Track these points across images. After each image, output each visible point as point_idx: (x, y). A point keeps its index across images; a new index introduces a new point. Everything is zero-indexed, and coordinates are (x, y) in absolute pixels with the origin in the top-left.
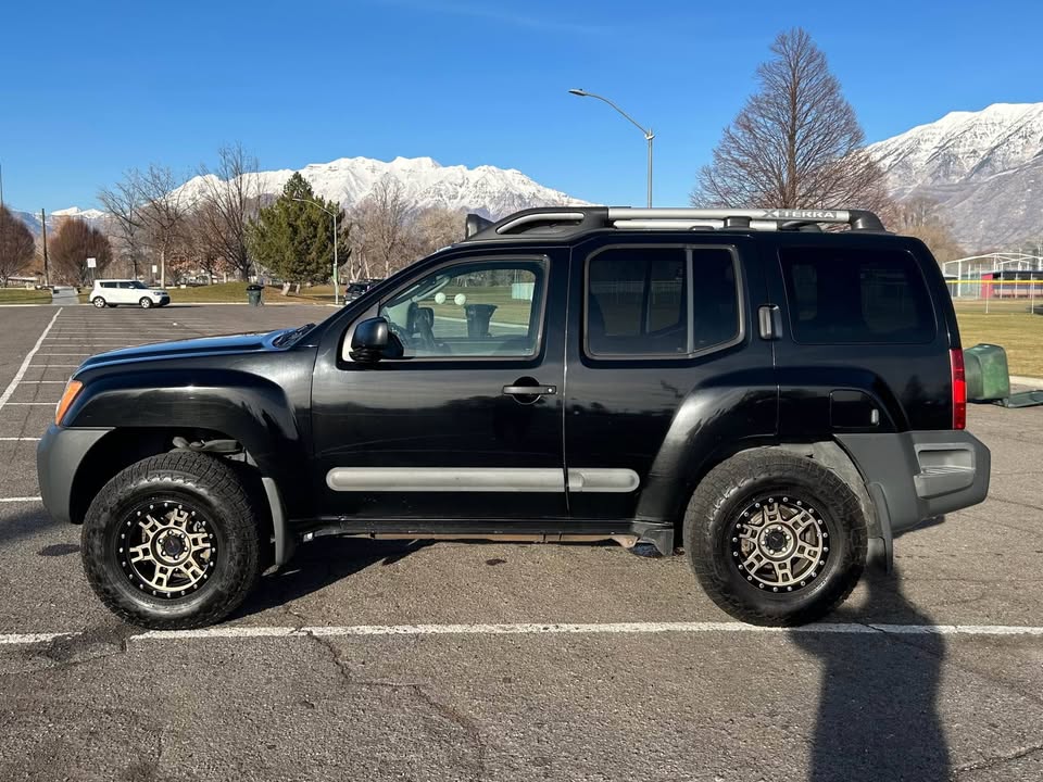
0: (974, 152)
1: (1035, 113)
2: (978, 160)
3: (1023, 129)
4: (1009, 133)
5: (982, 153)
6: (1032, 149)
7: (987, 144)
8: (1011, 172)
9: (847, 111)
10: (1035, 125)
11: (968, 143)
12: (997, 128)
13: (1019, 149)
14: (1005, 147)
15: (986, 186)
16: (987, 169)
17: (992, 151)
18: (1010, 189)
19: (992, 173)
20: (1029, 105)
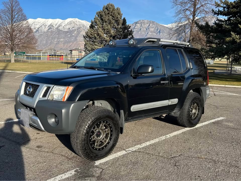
0: (35, 28)
1: (46, 21)
2: (36, 30)
3: (44, 24)
4: (42, 25)
5: (37, 29)
6: (46, 29)
7: (37, 26)
8: (42, 33)
9: (25, 16)
10: (46, 24)
11: (33, 26)
12: (39, 23)
13: (44, 28)
14: (41, 28)
15: (38, 36)
16: (38, 32)
17: (38, 28)
18: (42, 37)
19: (39, 33)
20: (45, 19)
